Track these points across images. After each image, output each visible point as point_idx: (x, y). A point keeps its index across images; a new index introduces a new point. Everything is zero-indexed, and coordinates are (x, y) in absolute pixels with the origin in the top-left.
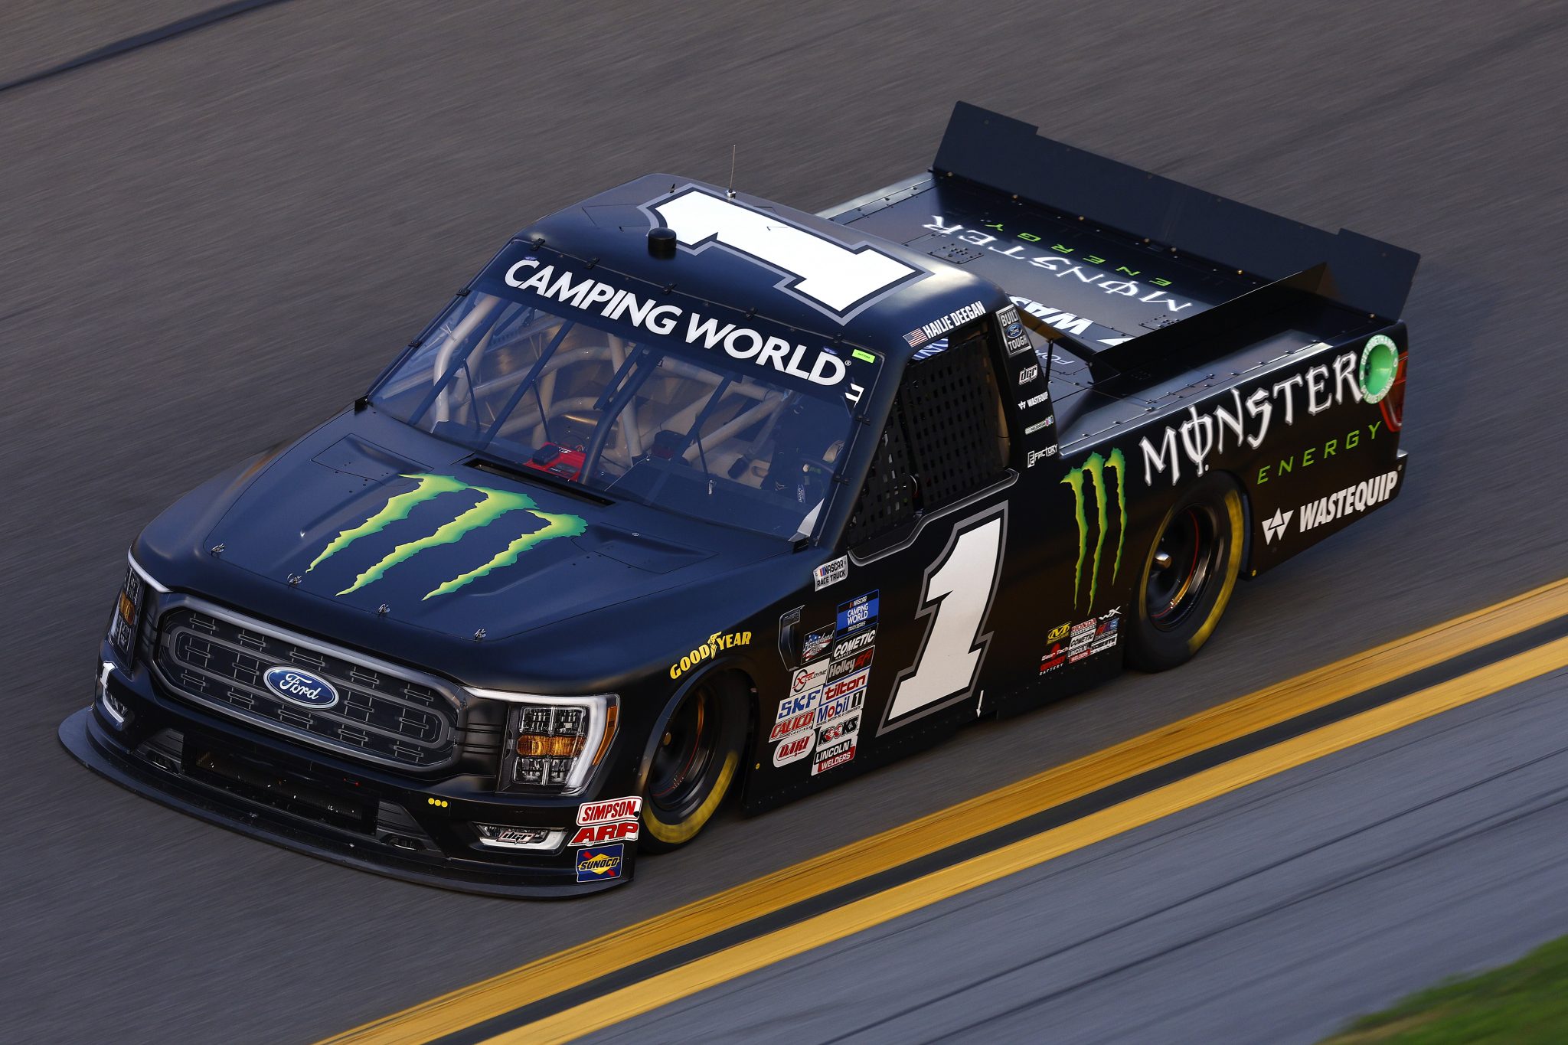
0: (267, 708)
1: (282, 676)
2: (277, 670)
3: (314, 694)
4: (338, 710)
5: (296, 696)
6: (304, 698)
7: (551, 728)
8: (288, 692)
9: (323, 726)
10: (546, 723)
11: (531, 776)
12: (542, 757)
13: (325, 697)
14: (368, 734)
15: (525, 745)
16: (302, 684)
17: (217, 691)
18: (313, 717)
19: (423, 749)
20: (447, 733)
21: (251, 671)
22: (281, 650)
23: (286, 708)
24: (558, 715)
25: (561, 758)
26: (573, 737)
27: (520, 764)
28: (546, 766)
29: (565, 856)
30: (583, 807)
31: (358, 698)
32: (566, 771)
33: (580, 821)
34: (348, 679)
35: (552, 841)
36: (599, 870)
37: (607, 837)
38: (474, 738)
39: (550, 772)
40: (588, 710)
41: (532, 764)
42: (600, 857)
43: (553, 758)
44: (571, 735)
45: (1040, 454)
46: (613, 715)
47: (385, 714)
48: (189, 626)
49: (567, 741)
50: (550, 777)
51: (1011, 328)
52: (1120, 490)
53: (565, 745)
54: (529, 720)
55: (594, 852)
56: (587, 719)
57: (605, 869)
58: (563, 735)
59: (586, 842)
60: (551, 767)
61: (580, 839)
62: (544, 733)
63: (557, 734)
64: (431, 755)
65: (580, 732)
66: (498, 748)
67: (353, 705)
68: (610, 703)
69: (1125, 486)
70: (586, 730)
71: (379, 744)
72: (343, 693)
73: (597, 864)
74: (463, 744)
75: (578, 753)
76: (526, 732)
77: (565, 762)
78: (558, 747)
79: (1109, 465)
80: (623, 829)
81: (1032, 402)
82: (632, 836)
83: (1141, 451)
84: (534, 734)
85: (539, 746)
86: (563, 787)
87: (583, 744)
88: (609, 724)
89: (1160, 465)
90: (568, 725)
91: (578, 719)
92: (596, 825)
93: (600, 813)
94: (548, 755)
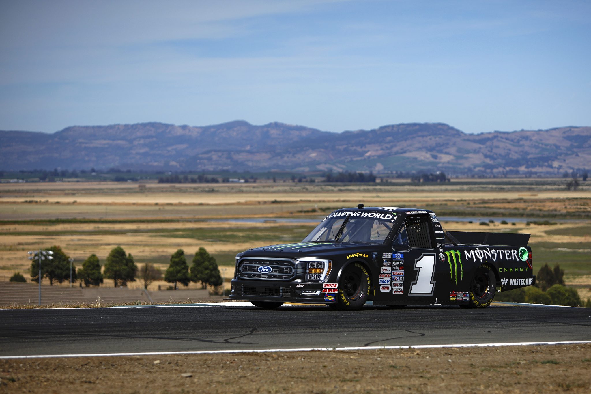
0: (259, 276)
1: (261, 268)
2: (260, 267)
3: (267, 270)
4: (272, 272)
5: (264, 271)
6: (265, 271)
7: (316, 267)
8: (263, 271)
9: (270, 276)
10: (315, 266)
11: (312, 278)
12: (314, 273)
13: (269, 270)
14: (278, 275)
15: (310, 271)
16: (265, 268)
17: (250, 275)
18: (268, 275)
19: (289, 276)
20: (293, 271)
21: (255, 269)
22: (260, 262)
23: (263, 275)
24: (317, 264)
25: (319, 273)
26: (321, 269)
27: (310, 275)
28: (315, 275)
29: (322, 295)
30: (324, 284)
31: (276, 268)
32: (320, 277)
33: (323, 287)
34: (273, 264)
35: (318, 293)
36: (330, 299)
37: (330, 292)
38: (299, 270)
39: (316, 277)
40: (324, 263)
41: (312, 275)
42: (330, 296)
43: (317, 273)
44: (320, 268)
45: (440, 245)
46: (330, 264)
47: (281, 270)
48: (244, 264)
49: (320, 270)
50: (317, 278)
51: (433, 217)
52: (459, 259)
53: (319, 271)
54: (311, 265)
55: (329, 295)
56: (324, 265)
57: (331, 299)
58: (319, 268)
59: (325, 292)
60: (316, 276)
61: (324, 291)
62: (314, 268)
63: (317, 268)
64: (290, 276)
65: (322, 268)
66: (304, 272)
67: (275, 270)
68: (329, 262)
69: (461, 258)
70: (324, 267)
71: (280, 277)
72: (273, 268)
73: (329, 298)
74: (296, 272)
75: (323, 272)
76: (310, 268)
77: (320, 274)
78: (318, 271)
79: (456, 253)
80: (334, 291)
81: (438, 232)
82: (336, 292)
83: (465, 253)
84: (312, 268)
85: (313, 271)
86: (320, 280)
87: (323, 270)
88: (330, 267)
89: (470, 257)
90: (320, 266)
91: (322, 265)
92: (328, 288)
93: (328, 285)
94: (316, 273)
